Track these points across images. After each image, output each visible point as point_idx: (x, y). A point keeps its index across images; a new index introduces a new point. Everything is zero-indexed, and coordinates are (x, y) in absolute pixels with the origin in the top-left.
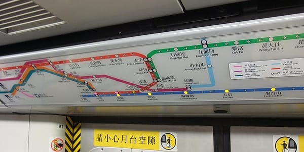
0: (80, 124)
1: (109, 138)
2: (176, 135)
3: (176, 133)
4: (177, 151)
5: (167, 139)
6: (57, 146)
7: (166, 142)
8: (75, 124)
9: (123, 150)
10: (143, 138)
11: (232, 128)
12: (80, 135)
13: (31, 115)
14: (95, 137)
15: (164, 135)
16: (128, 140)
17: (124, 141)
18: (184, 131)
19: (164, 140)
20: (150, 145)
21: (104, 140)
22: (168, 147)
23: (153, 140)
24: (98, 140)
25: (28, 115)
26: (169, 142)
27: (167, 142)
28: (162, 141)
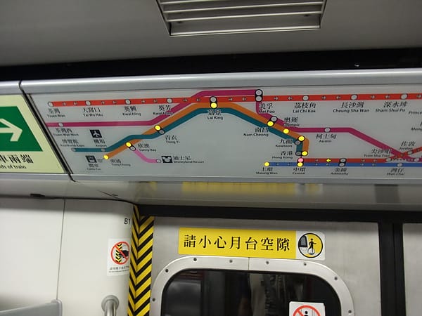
0: (151, 219)
1: (207, 241)
2: (322, 236)
3: (323, 233)
4: (324, 259)
5: (309, 241)
6: (121, 255)
7: (307, 246)
8: (143, 217)
9: (234, 261)
10: (268, 242)
11: (405, 226)
12: (151, 237)
13: (67, 200)
14: (182, 240)
15: (304, 236)
16: (243, 245)
17: (235, 246)
18: (335, 229)
19: (303, 244)
20: (281, 251)
21: (199, 246)
22: (311, 254)
23: (285, 244)
24: (187, 244)
25: (62, 201)
26: (312, 246)
27: (309, 246)
28: (300, 245)
